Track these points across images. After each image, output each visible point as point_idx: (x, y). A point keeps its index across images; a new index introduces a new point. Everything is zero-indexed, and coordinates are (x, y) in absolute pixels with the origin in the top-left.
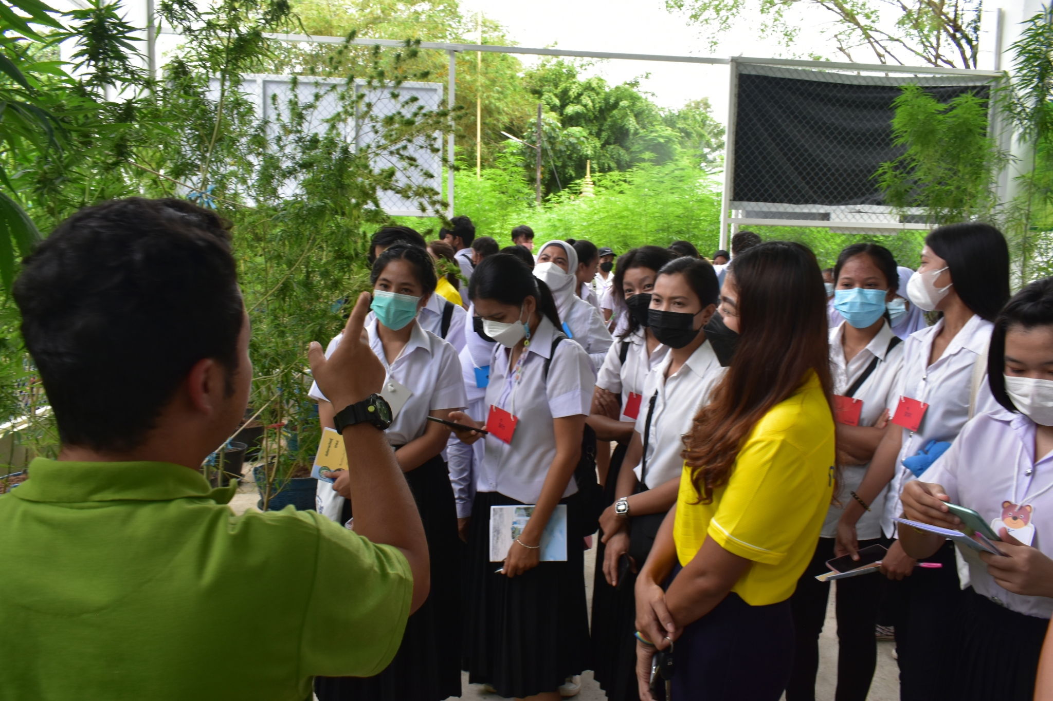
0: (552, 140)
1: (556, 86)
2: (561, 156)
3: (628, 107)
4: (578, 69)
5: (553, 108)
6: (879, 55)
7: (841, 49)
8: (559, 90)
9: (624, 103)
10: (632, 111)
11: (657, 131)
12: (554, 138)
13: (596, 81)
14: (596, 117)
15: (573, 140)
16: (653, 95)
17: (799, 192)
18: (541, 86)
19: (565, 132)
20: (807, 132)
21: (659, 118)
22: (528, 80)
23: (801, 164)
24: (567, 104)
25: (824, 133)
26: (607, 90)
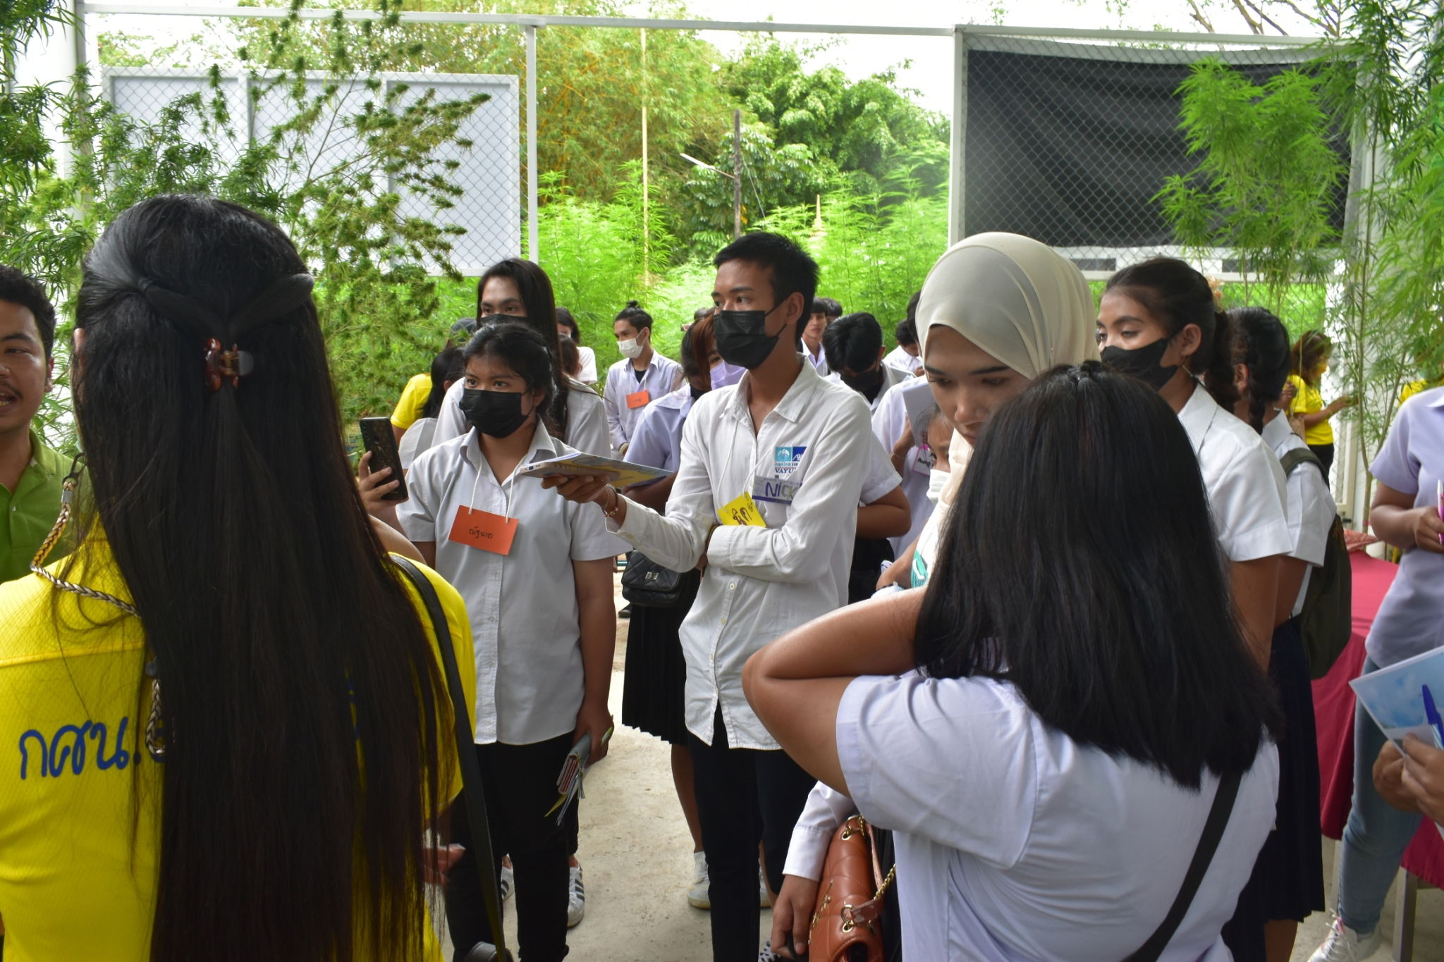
0: (759, 163)
1: (768, 83)
2: (775, 188)
3: (879, 111)
4: (801, 56)
5: (763, 116)
6: (1252, 25)
7: (1197, 17)
8: (773, 87)
9: (871, 106)
10: (884, 117)
11: (923, 148)
12: (762, 160)
13: (830, 73)
14: (830, 129)
15: (793, 164)
16: (917, 93)
17: (1067, 227)
18: (745, 84)
19: (780, 152)
20: (1077, 136)
21: (926, 127)
22: (725, 74)
23: (1068, 185)
24: (786, 109)
25: (1102, 137)
26: (847, 87)
